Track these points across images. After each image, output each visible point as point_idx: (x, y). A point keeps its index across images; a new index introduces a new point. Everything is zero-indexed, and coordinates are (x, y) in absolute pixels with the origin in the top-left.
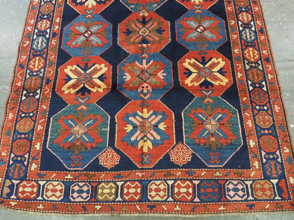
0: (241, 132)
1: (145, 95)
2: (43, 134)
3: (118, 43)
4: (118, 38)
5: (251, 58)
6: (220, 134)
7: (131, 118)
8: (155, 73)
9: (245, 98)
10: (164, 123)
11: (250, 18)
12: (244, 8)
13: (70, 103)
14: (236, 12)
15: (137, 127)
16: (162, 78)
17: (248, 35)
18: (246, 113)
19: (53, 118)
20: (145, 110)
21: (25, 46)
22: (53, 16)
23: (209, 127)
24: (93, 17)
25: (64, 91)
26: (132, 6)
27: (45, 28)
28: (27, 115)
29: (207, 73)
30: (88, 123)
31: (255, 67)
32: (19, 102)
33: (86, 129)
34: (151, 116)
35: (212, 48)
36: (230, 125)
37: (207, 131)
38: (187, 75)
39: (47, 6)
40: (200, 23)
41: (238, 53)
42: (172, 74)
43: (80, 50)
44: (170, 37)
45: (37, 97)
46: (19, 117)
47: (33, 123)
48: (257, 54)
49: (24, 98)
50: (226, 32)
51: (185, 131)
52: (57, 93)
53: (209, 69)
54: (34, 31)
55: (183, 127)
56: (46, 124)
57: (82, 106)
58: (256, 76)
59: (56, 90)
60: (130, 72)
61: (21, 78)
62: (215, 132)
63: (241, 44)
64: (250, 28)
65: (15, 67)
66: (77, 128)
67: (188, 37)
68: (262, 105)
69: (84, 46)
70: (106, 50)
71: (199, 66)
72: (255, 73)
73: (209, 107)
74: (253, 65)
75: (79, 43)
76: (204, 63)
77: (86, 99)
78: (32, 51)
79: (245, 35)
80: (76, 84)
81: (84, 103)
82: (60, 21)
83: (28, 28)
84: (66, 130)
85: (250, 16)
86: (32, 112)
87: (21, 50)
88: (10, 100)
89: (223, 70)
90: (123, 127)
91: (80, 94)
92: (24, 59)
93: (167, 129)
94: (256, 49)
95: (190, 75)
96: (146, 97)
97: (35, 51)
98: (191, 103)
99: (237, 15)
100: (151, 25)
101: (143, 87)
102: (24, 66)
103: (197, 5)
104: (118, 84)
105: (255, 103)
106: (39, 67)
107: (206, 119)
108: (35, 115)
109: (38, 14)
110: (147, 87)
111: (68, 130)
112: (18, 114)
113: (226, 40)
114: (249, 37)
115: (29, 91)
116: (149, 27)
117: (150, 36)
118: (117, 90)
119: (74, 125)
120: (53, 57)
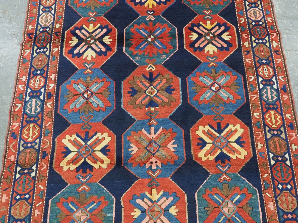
0: (261, 217)
1: (154, 171)
2: (41, 221)
3: (122, 105)
4: (122, 100)
5: (273, 125)
6: (238, 219)
7: (139, 201)
8: (165, 144)
9: (266, 175)
10: (176, 206)
11: (272, 73)
12: (265, 60)
13: (70, 182)
14: (255, 65)
15: (145, 212)
16: (173, 150)
17: (269, 95)
18: (267, 194)
19: (52, 201)
20: (154, 191)
21: (16, 110)
22: (47, 71)
23: (225, 210)
24: (93, 72)
25: (63, 167)
26: (137, 58)
27: (38, 86)
28: (23, 197)
29: (223, 143)
30: (91, 207)
31: (278, 135)
32: (13, 180)
33: (89, 215)
34: (161, 197)
35: (229, 112)
36: (249, 209)
37: (224, 216)
38: (200, 147)
39: (40, 59)
40: (215, 79)
41: (258, 117)
42: (184, 145)
43: (80, 116)
44: (181, 97)
45: (33, 174)
46: (13, 199)
47: (30, 207)
48: (279, 119)
49: (18, 176)
50: (244, 90)
51: (199, 216)
52: (55, 170)
53: (225, 138)
54: (27, 91)
55: (197, 212)
56: (45, 208)
57: (84, 186)
58: (278, 147)
59: (54, 166)
60: (137, 143)
61: (14, 151)
62: (232, 217)
63: (262, 106)
64: (271, 86)
65: (7, 138)
66: (78, 213)
67: (202, 98)
68: (284, 183)
69: (84, 111)
70: (109, 115)
71: (214, 134)
72: (277, 143)
73: (226, 186)
74: (275, 132)
75: (78, 106)
76: (220, 131)
77: (88, 178)
78: (25, 116)
79: (266, 95)
80: (76, 159)
81: (85, 182)
82: (55, 77)
83: (20, 86)
84: (66, 216)
85: (271, 70)
86: (28, 194)
87: (12, 115)
88: (3, 179)
89: (241, 140)
90: (130, 212)
91: (81, 171)
92: (16, 126)
93: (179, 214)
94: (278, 112)
95: (204, 147)
96: (155, 174)
97: (29, 117)
98: (205, 182)
99: (257, 69)
100: (160, 83)
101: (152, 163)
102: (16, 136)
103: (211, 56)
104: (123, 159)
105: (277, 181)
106: (34, 137)
107: (223, 201)
108: (31, 197)
109: (30, 69)
110: (156, 162)
111: (68, 215)
112: (12, 195)
113: (244, 101)
114: (270, 98)
115: (23, 167)
116: (157, 85)
117: (158, 97)
118: (122, 165)
119: (75, 210)
120: (49, 124)
